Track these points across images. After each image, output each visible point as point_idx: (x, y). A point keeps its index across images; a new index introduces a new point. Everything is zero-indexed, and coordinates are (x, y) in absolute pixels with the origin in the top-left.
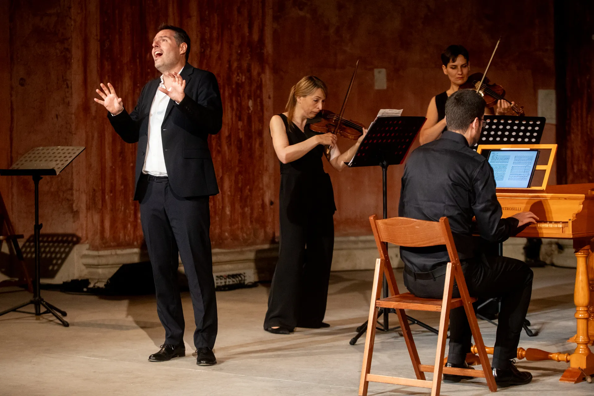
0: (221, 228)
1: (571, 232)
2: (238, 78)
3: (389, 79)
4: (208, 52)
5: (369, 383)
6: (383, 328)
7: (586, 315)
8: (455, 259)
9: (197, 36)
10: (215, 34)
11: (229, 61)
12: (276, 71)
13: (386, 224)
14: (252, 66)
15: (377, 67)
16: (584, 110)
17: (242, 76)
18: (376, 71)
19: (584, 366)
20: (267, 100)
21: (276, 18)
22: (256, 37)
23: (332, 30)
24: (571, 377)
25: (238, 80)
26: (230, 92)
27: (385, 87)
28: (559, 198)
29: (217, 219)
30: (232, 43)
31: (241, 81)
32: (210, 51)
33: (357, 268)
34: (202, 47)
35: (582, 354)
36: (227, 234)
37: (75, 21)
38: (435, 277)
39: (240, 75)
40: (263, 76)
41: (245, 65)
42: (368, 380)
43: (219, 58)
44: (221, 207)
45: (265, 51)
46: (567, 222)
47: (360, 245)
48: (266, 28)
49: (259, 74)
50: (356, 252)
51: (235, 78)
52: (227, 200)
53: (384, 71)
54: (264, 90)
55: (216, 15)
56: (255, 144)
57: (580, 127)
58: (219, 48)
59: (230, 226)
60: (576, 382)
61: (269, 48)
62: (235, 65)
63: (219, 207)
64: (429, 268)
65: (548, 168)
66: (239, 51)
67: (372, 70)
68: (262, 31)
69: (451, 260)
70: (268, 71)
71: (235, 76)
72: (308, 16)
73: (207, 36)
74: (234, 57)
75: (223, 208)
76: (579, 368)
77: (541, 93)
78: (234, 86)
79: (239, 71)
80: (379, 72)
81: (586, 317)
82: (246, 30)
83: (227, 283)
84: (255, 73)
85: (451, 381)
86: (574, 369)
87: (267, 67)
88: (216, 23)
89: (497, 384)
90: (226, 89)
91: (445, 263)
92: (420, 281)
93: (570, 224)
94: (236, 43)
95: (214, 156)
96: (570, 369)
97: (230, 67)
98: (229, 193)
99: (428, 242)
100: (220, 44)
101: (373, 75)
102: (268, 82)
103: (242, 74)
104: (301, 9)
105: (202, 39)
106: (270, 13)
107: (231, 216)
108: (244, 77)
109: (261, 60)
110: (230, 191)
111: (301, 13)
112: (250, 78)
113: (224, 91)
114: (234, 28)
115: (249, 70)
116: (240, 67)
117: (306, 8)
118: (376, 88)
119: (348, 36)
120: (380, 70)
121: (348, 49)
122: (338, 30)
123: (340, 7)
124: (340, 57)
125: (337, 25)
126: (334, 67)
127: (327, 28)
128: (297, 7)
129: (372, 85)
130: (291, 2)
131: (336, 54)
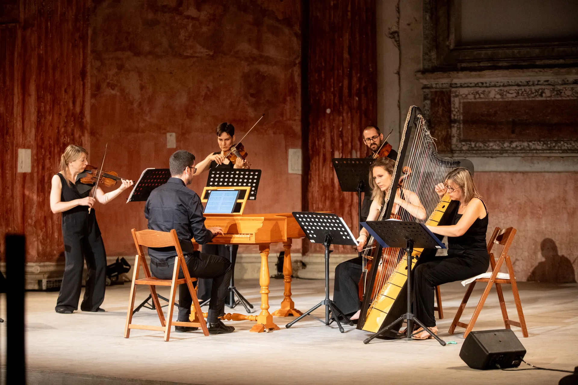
0: (51, 247)
1: (254, 240)
2: (65, 139)
3: (178, 141)
4: (42, 121)
5: (131, 330)
6: (152, 308)
7: (267, 291)
8: (180, 254)
9: (35, 110)
10: (48, 108)
11: (58, 128)
12: (93, 133)
13: (140, 234)
14: (75, 131)
15: (168, 132)
16: (321, 164)
17: (68, 138)
18: (168, 135)
19: (265, 323)
21: (94, 96)
22: (78, 110)
23: (135, 105)
24: (256, 329)
25: (65, 141)
26: (59, 149)
27: (174, 146)
28: (249, 220)
29: (48, 241)
30: (60, 114)
31: (67, 142)
32: (44, 120)
34: (38, 117)
35: (264, 315)
36: (55, 252)
38: (169, 265)
39: (66, 137)
40: (83, 138)
41: (70, 130)
42: (129, 328)
43: (51, 125)
44: (51, 232)
45: (84, 120)
46: (252, 234)
48: (85, 104)
51: (62, 140)
52: (55, 227)
53: (174, 134)
55: (49, 94)
57: (317, 177)
58: (51, 118)
59: (58, 246)
60: (259, 332)
61: (88, 118)
62: (63, 130)
63: (49, 232)
64: (165, 259)
65: (244, 201)
66: (66, 120)
67: (165, 133)
68: (83, 106)
69: (178, 255)
70: (86, 135)
71: (62, 138)
72: (118, 94)
73: (42, 109)
74: (62, 124)
75: (53, 233)
76: (262, 324)
77: (291, 151)
78: (61, 146)
79: (65, 134)
80: (171, 136)
81: (266, 293)
82: (71, 105)
83: (55, 286)
84: (77, 136)
85: (180, 331)
86: (259, 324)
87: (86, 132)
88: (49, 100)
89: (209, 332)
90: (56, 147)
91: (175, 256)
92: (159, 268)
93: (254, 235)
94: (64, 114)
96: (257, 325)
97: (58, 132)
98: (57, 222)
99: (165, 244)
100: (51, 115)
101: (166, 138)
102: (86, 143)
103: (67, 136)
104: (113, 89)
105: (39, 112)
106: (88, 93)
107: (58, 239)
108: (69, 139)
109: (82, 127)
110: (58, 221)
111: (113, 92)
113: (54, 148)
114: (62, 103)
115: (73, 134)
116: (66, 132)
117: (116, 88)
118: (168, 147)
119: (148, 109)
120: (171, 134)
121: (147, 118)
122: (140, 104)
123: (142, 88)
124: (142, 125)
125: (139, 101)
126: (137, 131)
127: (132, 103)
128: (110, 88)
129: (165, 145)
130: (105, 84)
131: (138, 122)
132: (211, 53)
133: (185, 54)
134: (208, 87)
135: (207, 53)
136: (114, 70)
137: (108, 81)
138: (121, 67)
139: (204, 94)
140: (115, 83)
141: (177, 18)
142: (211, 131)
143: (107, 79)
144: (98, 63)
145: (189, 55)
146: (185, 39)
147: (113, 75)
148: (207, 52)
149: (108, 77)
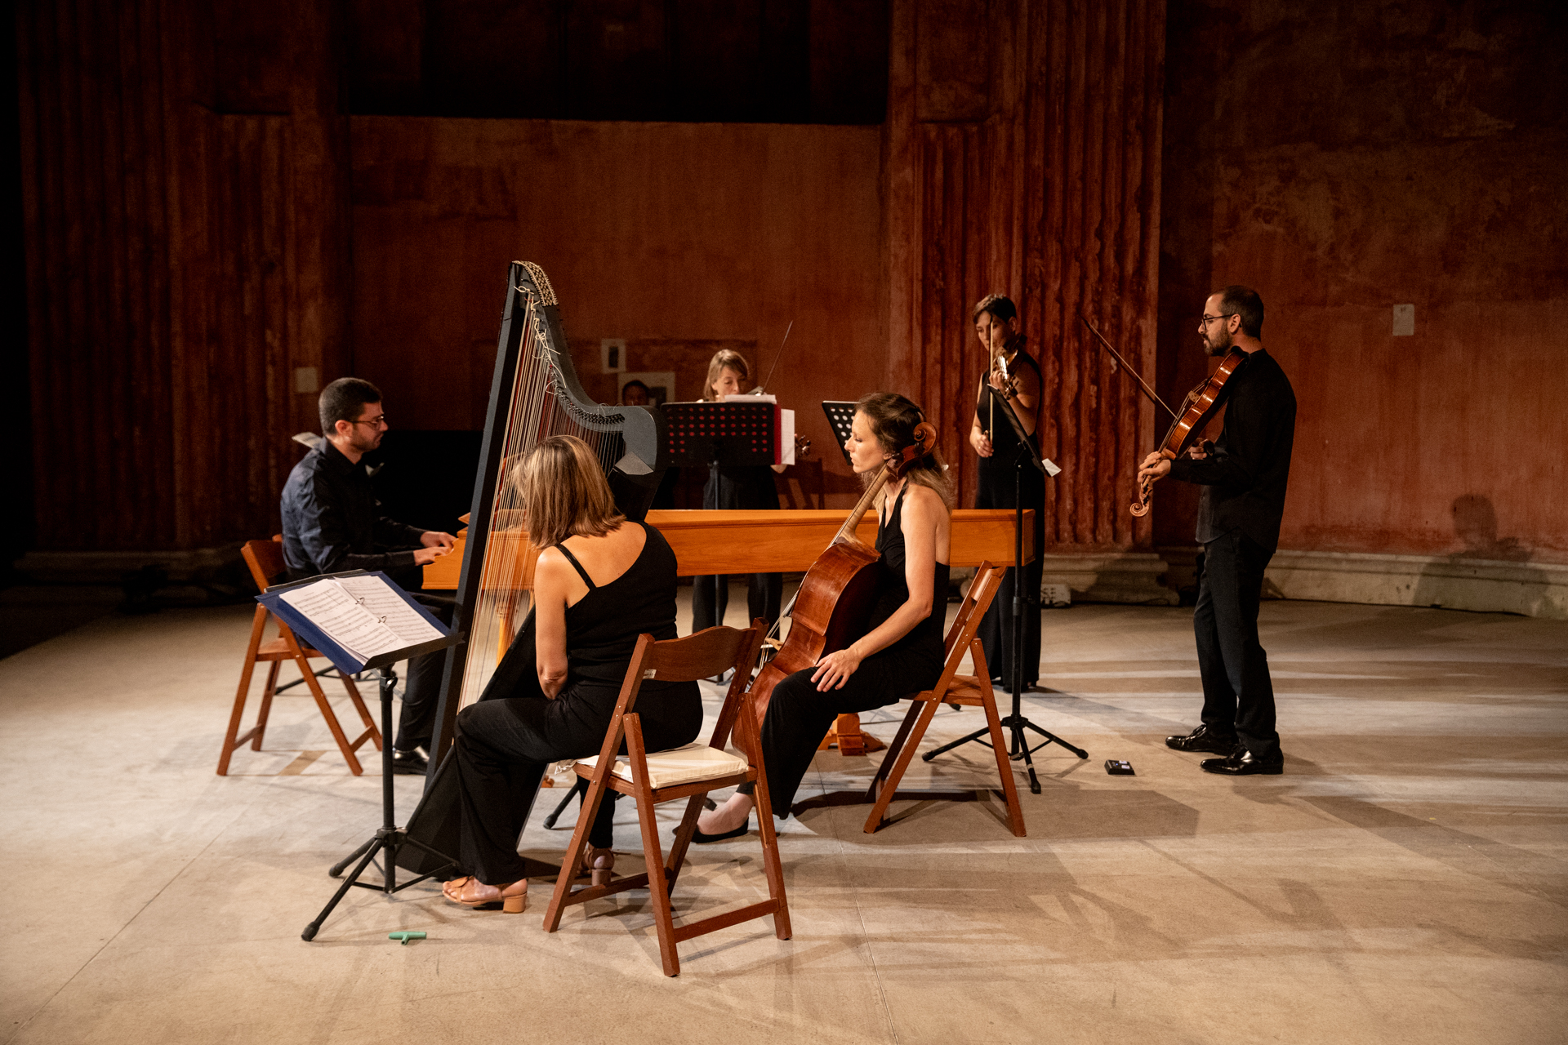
3: (1419, 319)
14: (1123, 309)
15: (1398, 302)
18: (1397, 309)
20: (1148, 355)
21: (1222, 237)
23: (1321, 251)
27: (1412, 333)
33: (1338, 598)
37: (896, 256)
45: (1146, 288)
47: (1345, 566)
49: (1133, 321)
50: (1335, 575)
53: (1411, 307)
54: (1144, 342)
56: (1124, 416)
61: (1152, 282)
67: (1390, 306)
68: (1141, 260)
70: (1150, 315)
72: (1281, 230)
79: (1097, 316)
80: (1402, 310)
82: (1112, 260)
84: (1127, 318)
87: (1148, 310)
94: (1093, 277)
95: (1047, 431)
97: (1081, 311)
101: (1392, 313)
102: (1150, 331)
103: (1102, 321)
104: (1267, 222)
107: (1074, 511)
108: (1105, 325)
111: (1268, 227)
112: (1118, 329)
116: (1099, 311)
117: (1276, 219)
118: (1396, 334)
119: (1350, 257)
120: (1403, 306)
121: (1349, 277)
122: (1332, 249)
123: (1338, 214)
124: (1334, 289)
125: (1330, 241)
126: (1323, 303)
127: (1313, 247)
128: (1260, 219)
129: (1389, 329)
130: (1250, 212)
131: (1326, 286)
132: (1511, 127)
133: (1446, 135)
134: (1498, 203)
135: (1501, 127)
136: (1274, 183)
137: (1257, 205)
138: (1287, 177)
139: (1487, 219)
140: (1275, 208)
141: (1429, 60)
142: (1500, 297)
143: (1255, 202)
144: (1235, 173)
145: (1455, 135)
146: (1448, 103)
147: (1270, 194)
148: (1499, 124)
149: (1258, 199)
